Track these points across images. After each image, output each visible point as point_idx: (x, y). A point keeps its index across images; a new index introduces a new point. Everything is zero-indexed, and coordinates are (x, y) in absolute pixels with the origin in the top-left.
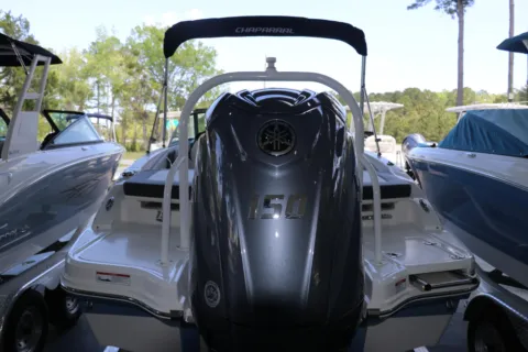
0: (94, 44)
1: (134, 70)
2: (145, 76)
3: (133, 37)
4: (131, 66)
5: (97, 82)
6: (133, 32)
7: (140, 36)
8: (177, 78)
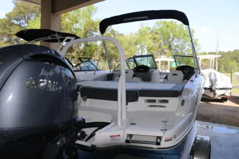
0: (140, 30)
1: (156, 40)
2: (161, 43)
3: (155, 26)
4: (154, 39)
5: (141, 46)
6: (156, 24)
7: (158, 26)
8: (175, 44)
